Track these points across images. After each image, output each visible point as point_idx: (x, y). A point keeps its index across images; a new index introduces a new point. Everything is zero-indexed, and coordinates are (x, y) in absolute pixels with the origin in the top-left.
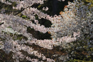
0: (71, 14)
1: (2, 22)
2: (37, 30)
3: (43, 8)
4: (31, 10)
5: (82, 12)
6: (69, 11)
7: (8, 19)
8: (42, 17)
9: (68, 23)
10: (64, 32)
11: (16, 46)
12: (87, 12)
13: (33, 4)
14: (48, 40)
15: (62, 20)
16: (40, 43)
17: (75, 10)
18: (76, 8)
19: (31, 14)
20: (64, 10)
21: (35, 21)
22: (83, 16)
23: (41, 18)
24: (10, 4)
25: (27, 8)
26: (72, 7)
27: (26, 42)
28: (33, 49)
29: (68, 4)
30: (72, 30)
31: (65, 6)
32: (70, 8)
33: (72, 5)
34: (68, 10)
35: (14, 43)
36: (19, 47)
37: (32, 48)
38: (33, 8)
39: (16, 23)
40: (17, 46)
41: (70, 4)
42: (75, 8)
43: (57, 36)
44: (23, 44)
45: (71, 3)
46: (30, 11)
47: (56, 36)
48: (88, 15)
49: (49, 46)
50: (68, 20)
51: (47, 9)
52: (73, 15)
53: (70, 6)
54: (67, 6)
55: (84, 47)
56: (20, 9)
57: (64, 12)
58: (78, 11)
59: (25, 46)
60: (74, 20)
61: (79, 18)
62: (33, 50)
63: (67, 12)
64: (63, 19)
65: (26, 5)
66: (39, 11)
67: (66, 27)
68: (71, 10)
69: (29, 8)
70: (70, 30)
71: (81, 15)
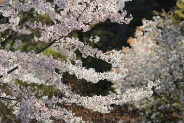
0: (149, 43)
1: (15, 66)
2: (81, 78)
3: (90, 38)
4: (68, 42)
5: (168, 38)
6: (145, 37)
7: (25, 60)
8: (89, 54)
9: (143, 60)
10: (137, 77)
11: (41, 110)
12: (177, 38)
13: (71, 31)
14: (100, 96)
15: (133, 55)
16: (85, 102)
17: (156, 36)
18: (157, 32)
19: (68, 49)
20: (136, 36)
21: (77, 62)
22: (172, 46)
23: (86, 55)
24: (29, 32)
25: (60, 39)
26: (151, 30)
27: (60, 101)
28: (74, 114)
29: (141, 24)
30: (150, 72)
31: (138, 27)
32: (146, 31)
33: (150, 25)
34: (143, 35)
35: (37, 104)
36: (47, 112)
37: (71, 111)
38: (71, 38)
39: (40, 67)
40: (44, 110)
41: (147, 23)
42: (155, 31)
43: (123, 85)
44: (56, 105)
45: (148, 21)
46: (67, 44)
47: (120, 85)
48: (180, 43)
49: (103, 107)
50: (144, 55)
51: (97, 39)
52: (152, 44)
53: (147, 27)
54: (141, 27)
55: (175, 104)
56: (48, 41)
57: (135, 39)
58: (162, 37)
59: (59, 108)
60: (155, 54)
61: (164, 50)
62: (74, 116)
63: (142, 38)
64: (133, 52)
65: (57, 33)
66: (83, 43)
67: (140, 67)
68: (149, 35)
69: (65, 39)
70: (146, 73)
71: (167, 44)
